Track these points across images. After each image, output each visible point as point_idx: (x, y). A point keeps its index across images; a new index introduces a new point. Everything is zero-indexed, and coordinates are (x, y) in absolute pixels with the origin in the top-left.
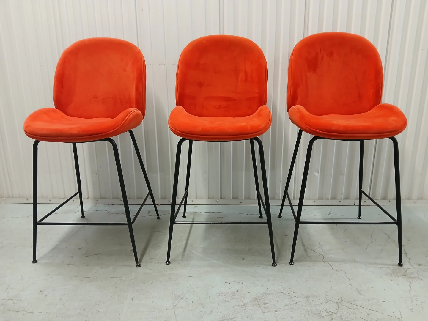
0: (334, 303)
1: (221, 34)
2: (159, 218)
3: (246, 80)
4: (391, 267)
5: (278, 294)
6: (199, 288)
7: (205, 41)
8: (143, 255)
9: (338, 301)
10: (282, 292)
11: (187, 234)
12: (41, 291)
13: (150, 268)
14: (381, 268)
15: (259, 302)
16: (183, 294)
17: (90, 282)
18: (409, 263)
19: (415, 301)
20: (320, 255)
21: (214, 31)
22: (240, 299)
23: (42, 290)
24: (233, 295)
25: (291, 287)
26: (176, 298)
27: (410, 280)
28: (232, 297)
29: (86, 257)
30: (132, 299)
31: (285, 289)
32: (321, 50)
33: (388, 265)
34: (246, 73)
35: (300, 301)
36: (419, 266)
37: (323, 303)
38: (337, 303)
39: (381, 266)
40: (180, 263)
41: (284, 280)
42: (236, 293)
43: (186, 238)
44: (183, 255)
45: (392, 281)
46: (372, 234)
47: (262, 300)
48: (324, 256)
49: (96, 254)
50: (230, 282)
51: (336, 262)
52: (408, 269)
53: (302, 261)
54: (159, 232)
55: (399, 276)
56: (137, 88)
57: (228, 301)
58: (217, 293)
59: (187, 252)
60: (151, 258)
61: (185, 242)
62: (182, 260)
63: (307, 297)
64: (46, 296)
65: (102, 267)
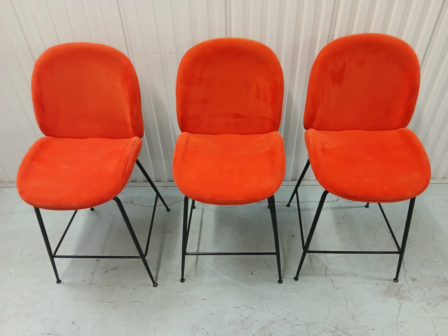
0: (331, 332)
1: (228, 36)
2: (168, 210)
3: (258, 97)
4: (386, 283)
5: (282, 321)
6: (213, 315)
7: (208, 50)
8: (158, 269)
9: (334, 329)
10: (285, 319)
11: (198, 235)
12: (73, 323)
13: (167, 287)
14: (377, 284)
15: (266, 332)
16: (199, 323)
17: (114, 308)
18: (404, 277)
19: (400, 328)
20: (323, 265)
21: (218, 34)
22: (249, 329)
23: (74, 321)
24: (243, 324)
25: (294, 312)
26: (193, 328)
27: (401, 301)
28: (241, 326)
29: (105, 272)
30: (155, 331)
31: (288, 315)
32: (350, 60)
33: (385, 280)
34: (258, 89)
35: (300, 331)
36: (413, 281)
37: (321, 333)
38: (332, 332)
39: (378, 282)
40: (193, 280)
41: (288, 303)
42: (245, 320)
43: (197, 242)
44: (196, 268)
45: (384, 302)
46: (376, 233)
47: (268, 330)
48: (326, 268)
49: (115, 269)
50: (240, 307)
51: (337, 275)
52: (402, 285)
53: (306, 275)
54: (170, 232)
55: (392, 295)
56: (132, 113)
57: (239, 332)
58: (229, 322)
59: (199, 263)
60: (166, 274)
61: (197, 248)
62: (195, 276)
63: (307, 325)
64: (79, 328)
65: (123, 287)
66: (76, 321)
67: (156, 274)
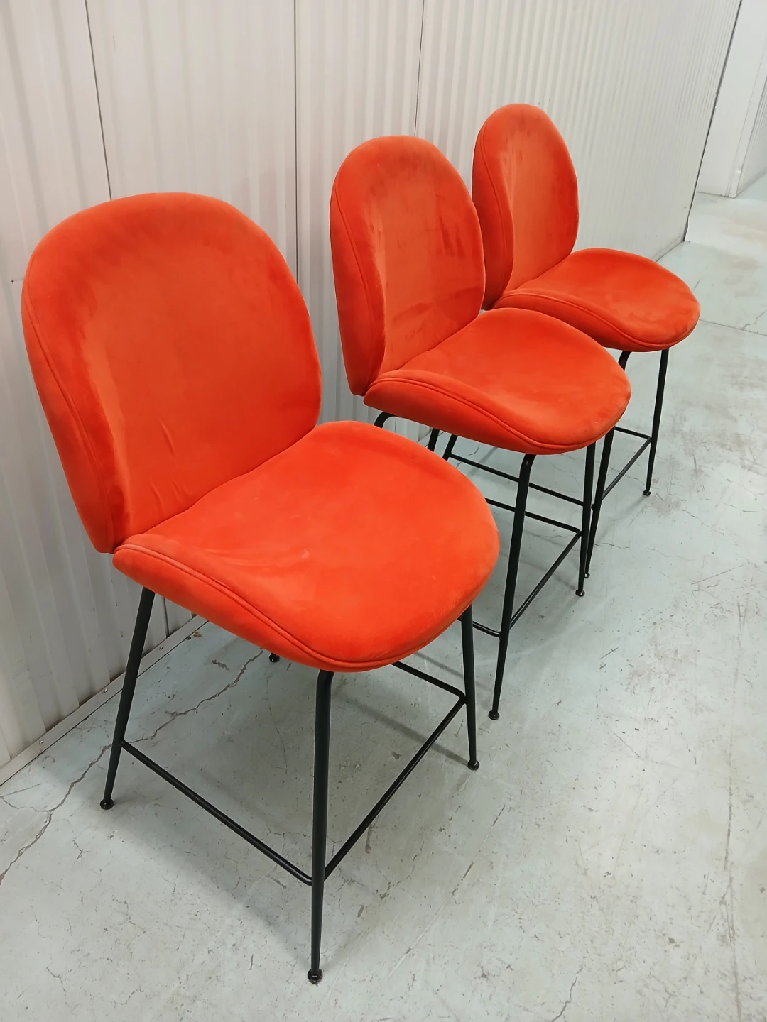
5: (657, 628)
10: (655, 624)
12: (484, 976)
13: (493, 748)
15: (669, 656)
16: (608, 733)
22: (652, 673)
23: (479, 974)
24: (640, 676)
25: (647, 608)
26: (615, 746)
31: (648, 616)
35: (683, 618)
42: (634, 670)
50: (603, 663)
58: (626, 691)
63: (676, 607)
64: (509, 967)
65: (441, 830)
66: (482, 967)
67: (443, 753)
